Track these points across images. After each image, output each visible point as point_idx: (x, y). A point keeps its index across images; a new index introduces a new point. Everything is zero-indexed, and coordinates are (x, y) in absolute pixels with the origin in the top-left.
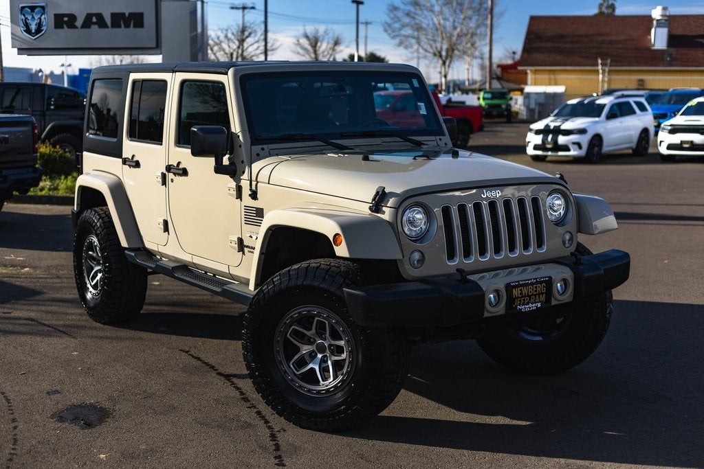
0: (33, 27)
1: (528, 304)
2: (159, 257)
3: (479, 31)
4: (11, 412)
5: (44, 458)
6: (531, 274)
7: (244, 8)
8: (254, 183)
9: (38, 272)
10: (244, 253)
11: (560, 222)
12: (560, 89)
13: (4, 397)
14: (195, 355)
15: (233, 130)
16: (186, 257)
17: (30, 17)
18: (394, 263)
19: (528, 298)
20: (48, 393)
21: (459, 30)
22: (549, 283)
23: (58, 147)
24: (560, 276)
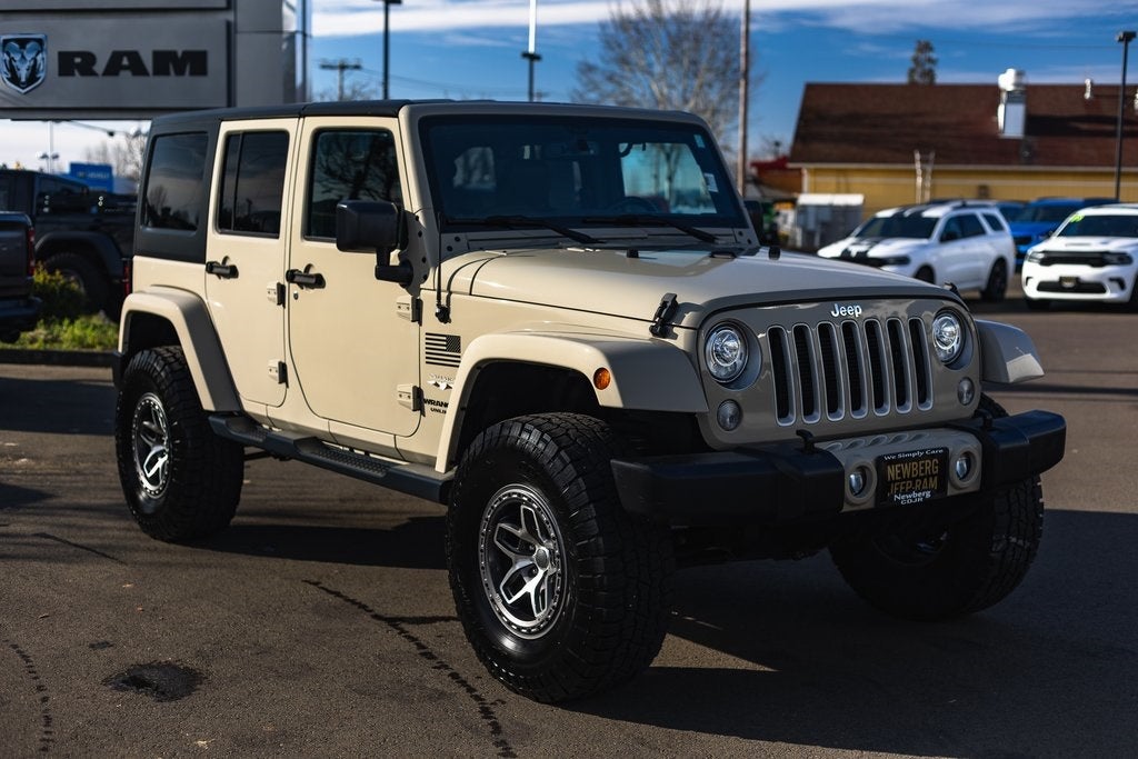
0: (23, 74)
1: (910, 492)
2: (266, 427)
3: (723, 107)
4: (34, 675)
5: (102, 746)
6: (908, 444)
7: (343, 67)
8: (444, 295)
9: (43, 464)
10: (423, 413)
11: (953, 362)
12: (855, 200)
13: (18, 652)
14: (330, 588)
15: (407, 207)
16: (319, 425)
17: (17, 57)
18: (691, 419)
19: (912, 483)
20: (92, 646)
21: (692, 104)
22: (944, 459)
23: (58, 273)
24: (962, 445)
